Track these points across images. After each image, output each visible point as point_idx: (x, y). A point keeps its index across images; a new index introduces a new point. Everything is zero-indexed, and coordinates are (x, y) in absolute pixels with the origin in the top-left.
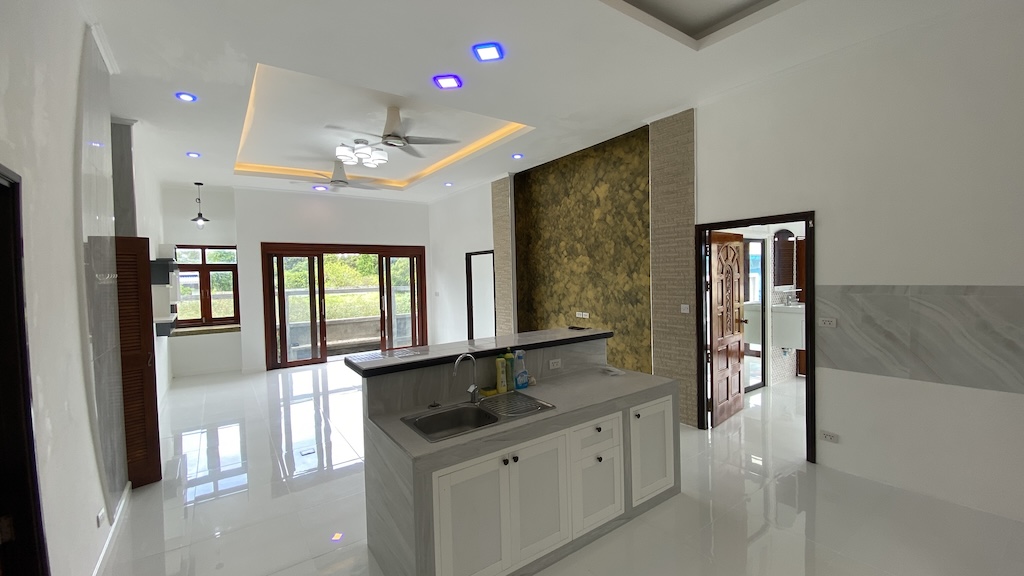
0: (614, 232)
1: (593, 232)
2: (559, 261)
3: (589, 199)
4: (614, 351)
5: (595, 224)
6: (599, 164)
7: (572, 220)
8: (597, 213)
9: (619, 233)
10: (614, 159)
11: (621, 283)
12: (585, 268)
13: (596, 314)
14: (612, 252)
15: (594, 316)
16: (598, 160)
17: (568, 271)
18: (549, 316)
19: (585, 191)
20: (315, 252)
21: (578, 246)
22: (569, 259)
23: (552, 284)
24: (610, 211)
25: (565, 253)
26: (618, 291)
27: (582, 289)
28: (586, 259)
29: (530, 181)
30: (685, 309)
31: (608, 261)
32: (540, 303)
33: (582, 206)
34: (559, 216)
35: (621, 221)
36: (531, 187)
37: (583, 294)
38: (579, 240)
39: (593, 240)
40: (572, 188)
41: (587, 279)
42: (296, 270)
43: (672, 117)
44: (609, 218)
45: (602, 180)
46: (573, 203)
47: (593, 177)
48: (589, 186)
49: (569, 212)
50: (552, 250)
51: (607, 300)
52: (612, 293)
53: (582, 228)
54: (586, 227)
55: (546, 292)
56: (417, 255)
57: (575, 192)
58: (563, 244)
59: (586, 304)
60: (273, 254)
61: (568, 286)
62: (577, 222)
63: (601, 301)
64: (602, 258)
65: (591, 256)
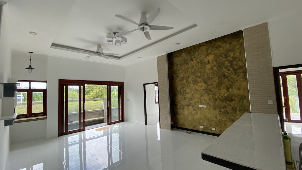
0: (218, 73)
1: (206, 74)
2: (189, 85)
3: (204, 61)
4: (220, 121)
5: (207, 71)
6: (208, 48)
7: (195, 70)
8: (208, 66)
9: (220, 73)
10: (216, 46)
11: (223, 93)
12: (203, 88)
13: (210, 106)
14: (217, 81)
15: (208, 107)
16: (207, 47)
17: (194, 89)
18: (184, 107)
19: (201, 59)
20: (81, 83)
21: (199, 79)
22: (194, 85)
23: (185, 94)
24: (215, 66)
25: (192, 82)
26: (222, 96)
27: (202, 96)
28: (204, 84)
29: (173, 56)
30: (270, 102)
31: (215, 85)
32: (179, 102)
33: (200, 64)
34: (188, 69)
35: (221, 69)
36: (173, 58)
37: (203, 98)
38: (199, 77)
39: (206, 77)
40: (194, 58)
41: (204, 92)
42: (73, 89)
43: (256, 26)
44: (215, 68)
45: (210, 54)
46: (195, 63)
47: (205, 53)
48: (204, 56)
49: (193, 66)
50: (185, 81)
51: (216, 100)
52: (218, 97)
53: (201, 72)
54: (203, 72)
55: (182, 98)
56: (121, 85)
57: (196, 59)
58: (190, 79)
59: (204, 102)
60: (63, 84)
61: (194, 95)
62: (198, 70)
63: (212, 101)
64: (212, 84)
65: (205, 83)
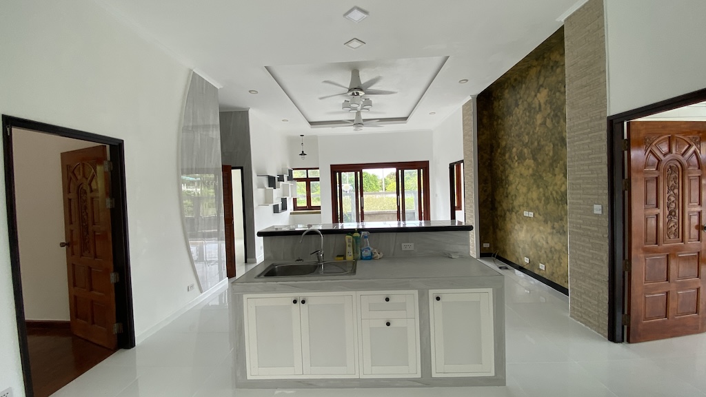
0: (552, 134)
1: (536, 136)
2: (512, 166)
3: (533, 106)
4: (553, 249)
5: (537, 129)
6: (540, 71)
7: (521, 128)
8: (539, 119)
9: (557, 135)
10: (551, 64)
11: (559, 183)
12: (531, 171)
13: (539, 214)
14: (551, 154)
15: (537, 215)
16: (539, 68)
17: (518, 174)
18: (505, 214)
19: (530, 100)
20: (357, 168)
21: (525, 150)
22: (519, 163)
23: (507, 186)
24: (549, 115)
25: (516, 158)
26: (557, 192)
27: (529, 190)
28: (530, 162)
29: (492, 99)
30: (597, 209)
31: (547, 163)
32: (499, 202)
33: (528, 114)
34: (511, 125)
35: (558, 123)
36: (493, 103)
37: (529, 195)
38: (526, 145)
39: (536, 144)
40: (520, 98)
41: (532, 181)
42: (348, 178)
43: (583, 7)
44: (548, 121)
45: (542, 86)
46: (521, 112)
47: (535, 85)
48: (533, 94)
49: (518, 120)
50: (507, 155)
51: (547, 199)
52: (552, 194)
53: (528, 134)
54: (531, 133)
55: (503, 193)
56: (423, 167)
57: (523, 102)
58: (514, 150)
59: (531, 204)
60: (336, 170)
61: (518, 188)
62: (525, 129)
63: (543, 202)
64: (543, 161)
65: (535, 159)
